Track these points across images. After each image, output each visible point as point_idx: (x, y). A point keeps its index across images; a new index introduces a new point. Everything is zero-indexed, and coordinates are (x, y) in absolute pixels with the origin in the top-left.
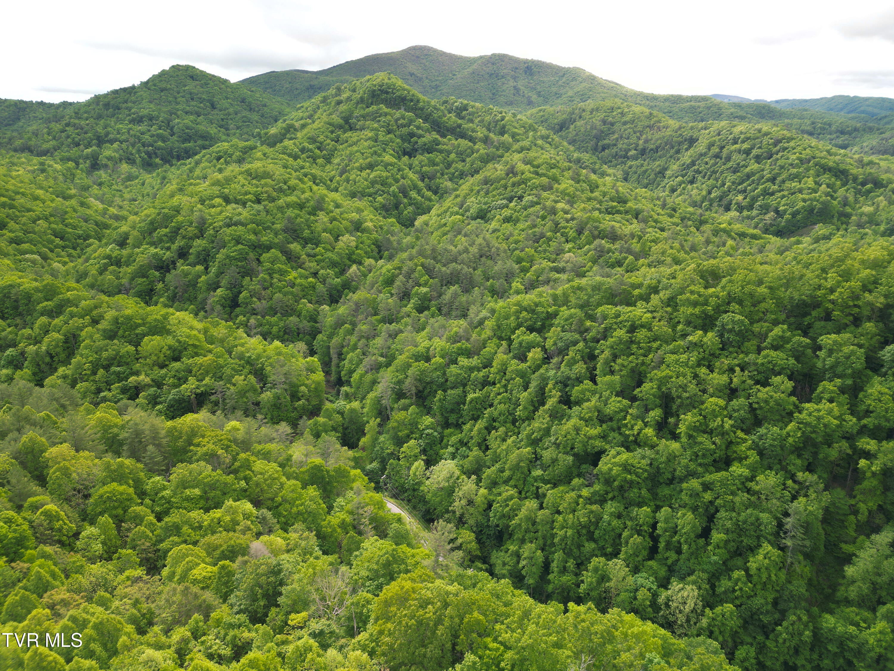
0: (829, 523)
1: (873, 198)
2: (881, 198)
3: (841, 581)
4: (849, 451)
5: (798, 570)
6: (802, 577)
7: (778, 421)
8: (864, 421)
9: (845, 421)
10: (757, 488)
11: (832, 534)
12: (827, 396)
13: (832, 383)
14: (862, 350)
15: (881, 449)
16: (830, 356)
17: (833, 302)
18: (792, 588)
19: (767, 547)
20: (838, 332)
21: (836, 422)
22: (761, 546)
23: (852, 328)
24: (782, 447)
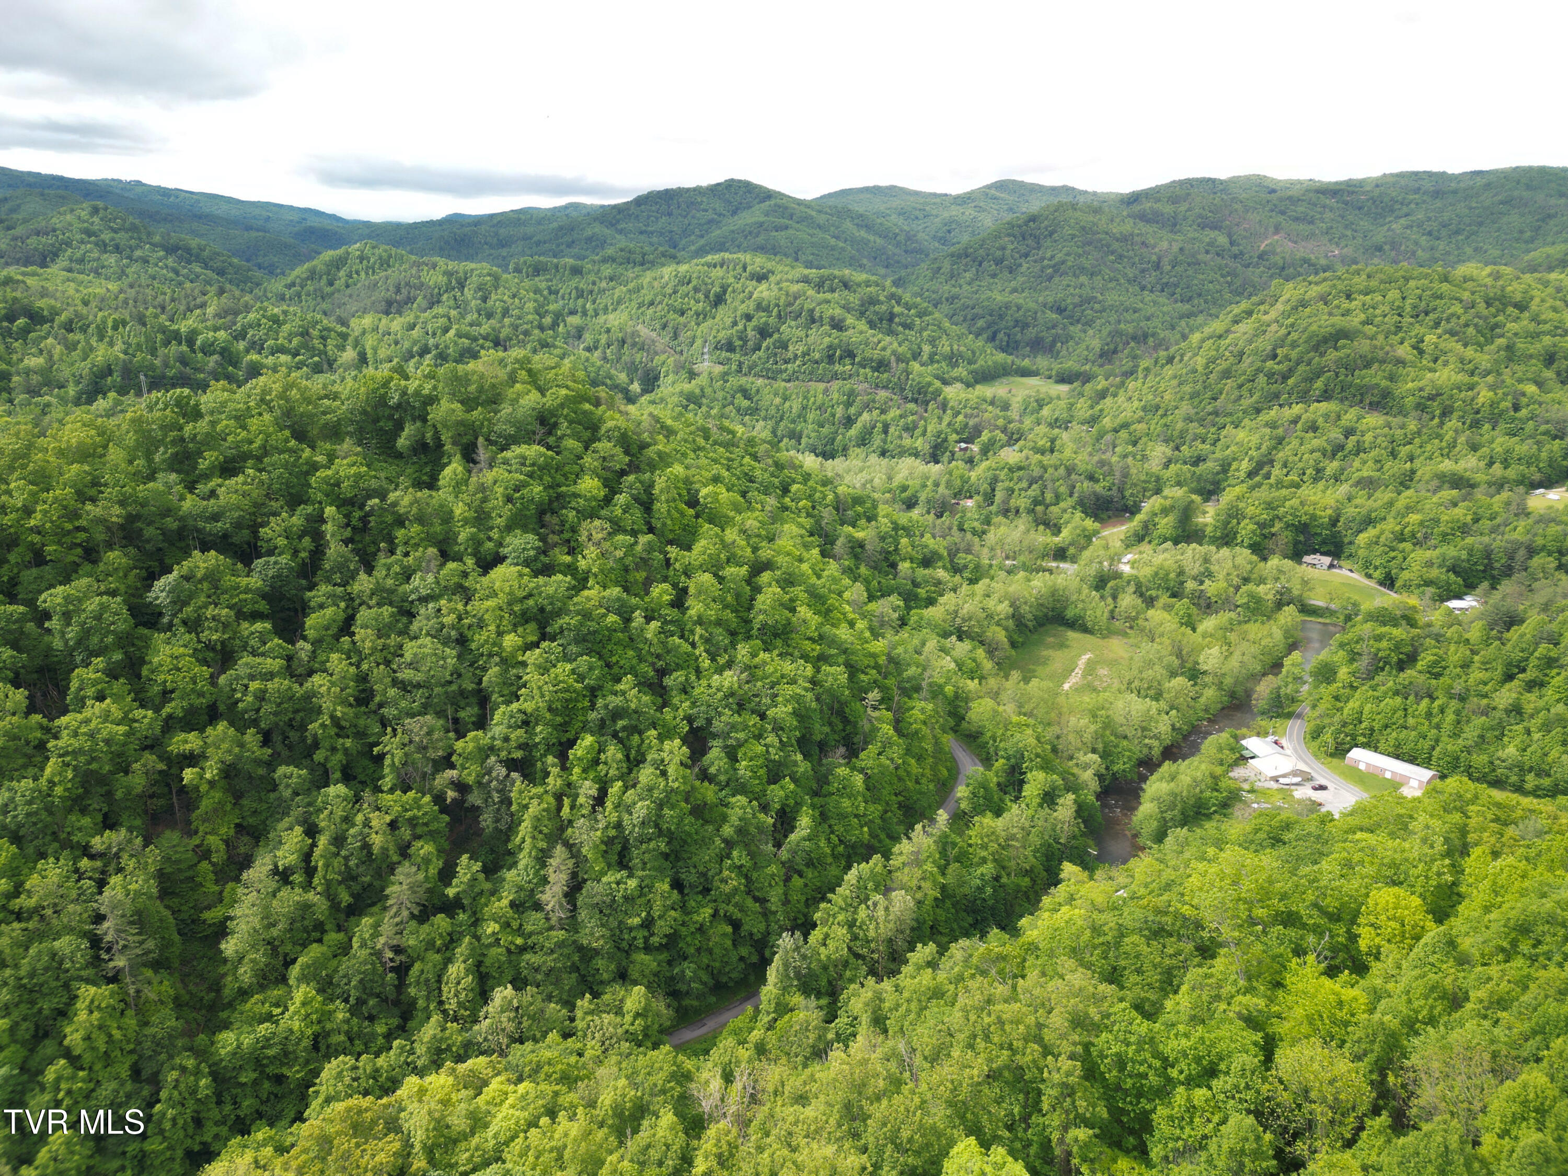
0: (173, 893)
1: (37, 342)
2: (50, 340)
3: (223, 970)
4: (162, 766)
5: (153, 996)
6: (162, 1003)
7: (25, 766)
8: (167, 710)
9: (136, 721)
10: (32, 902)
11: (184, 908)
12: (90, 692)
13: (91, 668)
14: (119, 599)
15: (208, 741)
16: (69, 624)
17: (37, 530)
18: (153, 1030)
19: (87, 992)
20: (66, 580)
21: (122, 729)
22: (76, 997)
23: (88, 567)
24: (49, 810)
